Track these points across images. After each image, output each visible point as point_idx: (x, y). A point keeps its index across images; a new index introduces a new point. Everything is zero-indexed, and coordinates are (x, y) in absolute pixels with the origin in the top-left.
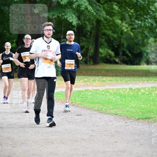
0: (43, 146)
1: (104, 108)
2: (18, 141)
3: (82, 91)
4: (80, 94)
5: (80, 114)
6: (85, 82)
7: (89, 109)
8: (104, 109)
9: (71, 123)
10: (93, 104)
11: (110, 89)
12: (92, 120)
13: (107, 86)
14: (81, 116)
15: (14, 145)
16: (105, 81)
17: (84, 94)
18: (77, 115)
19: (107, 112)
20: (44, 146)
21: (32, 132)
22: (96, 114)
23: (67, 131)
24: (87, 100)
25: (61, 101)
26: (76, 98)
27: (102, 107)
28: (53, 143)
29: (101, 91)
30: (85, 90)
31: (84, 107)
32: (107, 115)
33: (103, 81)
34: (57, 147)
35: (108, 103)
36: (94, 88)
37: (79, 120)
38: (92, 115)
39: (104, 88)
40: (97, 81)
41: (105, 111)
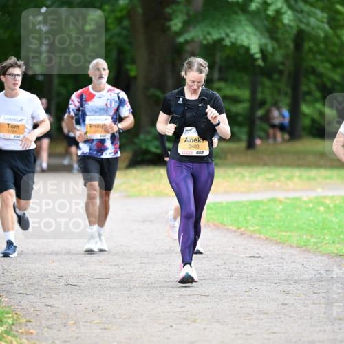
0: (171, 326)
1: (312, 240)
2: (114, 317)
3: (261, 202)
4: (258, 208)
5: (258, 255)
6: (270, 180)
7: (277, 243)
8: (312, 244)
9: (236, 275)
10: (286, 232)
11: (325, 197)
12: (285, 267)
13: (319, 190)
14: (260, 259)
15: (106, 326)
16: (314, 179)
17: (265, 208)
18: (251, 257)
19: (319, 250)
20: (174, 326)
21: (147, 295)
22: (294, 255)
23: (226, 294)
24: (274, 222)
25: (214, 225)
26: (249, 218)
27: (309, 238)
28: (194, 321)
29: (305, 202)
30: (269, 200)
31: (267, 239)
32: (320, 257)
33: (309, 179)
34: (205, 329)
35: (322, 230)
36: (291, 195)
37: (256, 268)
38: (284, 257)
39: (312, 195)
40: (296, 179)
41: (315, 247)
